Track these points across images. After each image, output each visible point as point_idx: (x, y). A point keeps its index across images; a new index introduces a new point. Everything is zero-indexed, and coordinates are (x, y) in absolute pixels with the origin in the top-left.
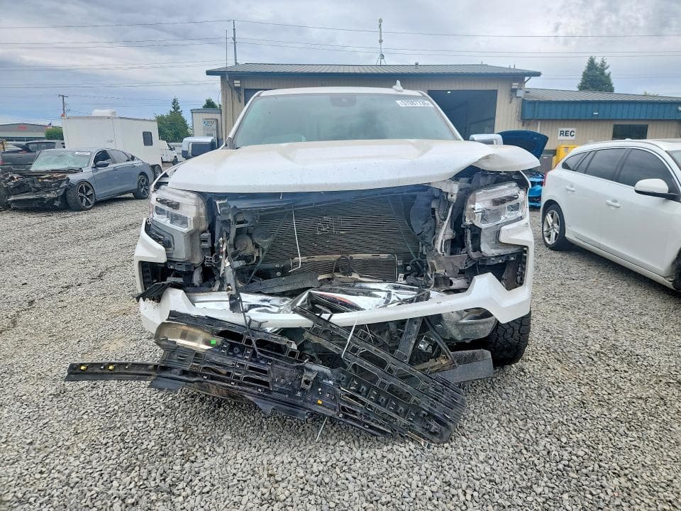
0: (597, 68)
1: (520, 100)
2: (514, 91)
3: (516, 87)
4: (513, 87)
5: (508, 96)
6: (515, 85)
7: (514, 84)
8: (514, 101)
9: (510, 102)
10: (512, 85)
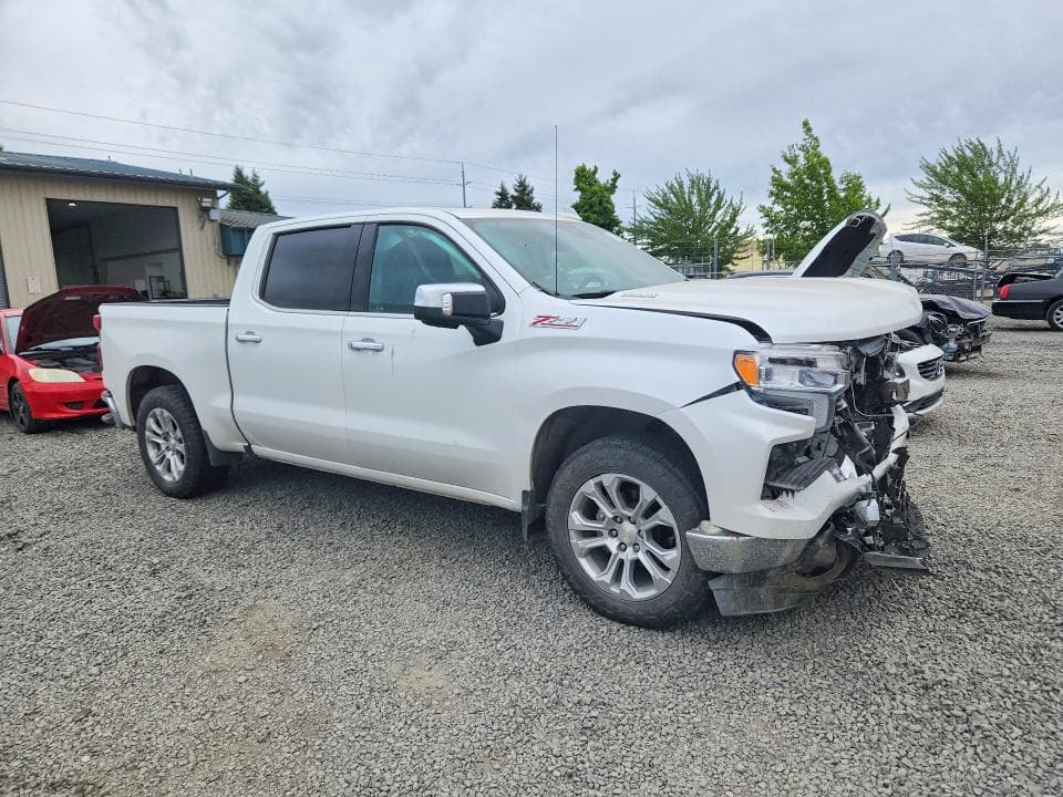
0: (248, 184)
1: (216, 225)
2: (206, 210)
3: (209, 205)
4: (204, 205)
5: (196, 217)
6: (207, 202)
7: (205, 200)
8: (208, 226)
9: (202, 228)
10: (202, 201)
